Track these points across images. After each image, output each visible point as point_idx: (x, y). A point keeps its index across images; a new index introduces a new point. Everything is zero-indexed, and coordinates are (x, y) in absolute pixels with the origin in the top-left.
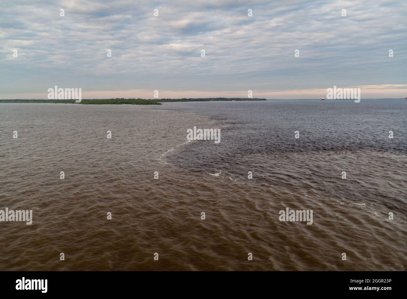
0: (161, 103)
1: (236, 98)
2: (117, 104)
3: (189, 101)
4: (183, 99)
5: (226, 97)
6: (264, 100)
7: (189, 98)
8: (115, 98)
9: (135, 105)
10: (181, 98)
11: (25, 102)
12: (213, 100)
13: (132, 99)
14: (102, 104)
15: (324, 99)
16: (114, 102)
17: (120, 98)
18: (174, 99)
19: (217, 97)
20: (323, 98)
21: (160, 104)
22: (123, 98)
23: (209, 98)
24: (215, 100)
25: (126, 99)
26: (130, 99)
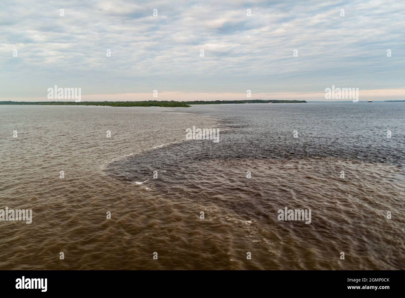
0: (190, 105)
1: (273, 100)
2: (146, 106)
3: (223, 103)
4: (216, 101)
5: (262, 99)
6: (304, 102)
7: (223, 100)
8: (147, 101)
9: (162, 107)
10: (214, 100)
11: (61, 104)
12: (249, 102)
13: (165, 101)
14: (131, 106)
15: (371, 102)
16: (143, 104)
17: (153, 100)
18: (207, 101)
19: (253, 99)
20: (371, 99)
21: (188, 106)
22: (155, 100)
23: (244, 100)
24: (250, 102)
25: (158, 101)
26: (163, 101)
